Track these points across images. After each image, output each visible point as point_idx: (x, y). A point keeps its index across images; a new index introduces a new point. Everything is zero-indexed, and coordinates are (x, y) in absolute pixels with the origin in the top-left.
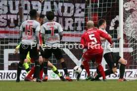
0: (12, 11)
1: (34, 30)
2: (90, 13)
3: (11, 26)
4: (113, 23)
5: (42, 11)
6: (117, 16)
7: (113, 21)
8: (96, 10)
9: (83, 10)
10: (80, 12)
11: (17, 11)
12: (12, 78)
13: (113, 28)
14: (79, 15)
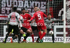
0: (8, 6)
1: (16, 17)
2: (48, 7)
3: (7, 13)
4: (60, 12)
5: (24, 5)
6: (62, 9)
7: (61, 11)
8: (51, 5)
9: (45, 5)
10: (43, 6)
11: (10, 6)
12: (8, 41)
13: (60, 15)
14: (43, 8)
